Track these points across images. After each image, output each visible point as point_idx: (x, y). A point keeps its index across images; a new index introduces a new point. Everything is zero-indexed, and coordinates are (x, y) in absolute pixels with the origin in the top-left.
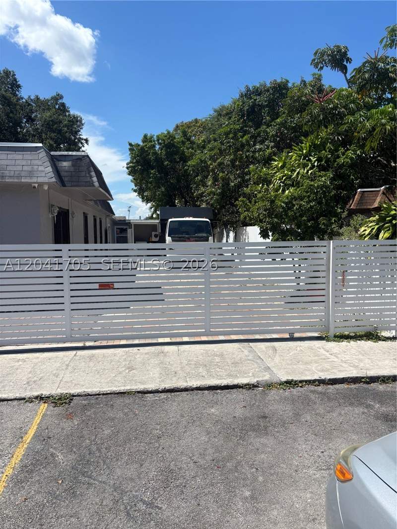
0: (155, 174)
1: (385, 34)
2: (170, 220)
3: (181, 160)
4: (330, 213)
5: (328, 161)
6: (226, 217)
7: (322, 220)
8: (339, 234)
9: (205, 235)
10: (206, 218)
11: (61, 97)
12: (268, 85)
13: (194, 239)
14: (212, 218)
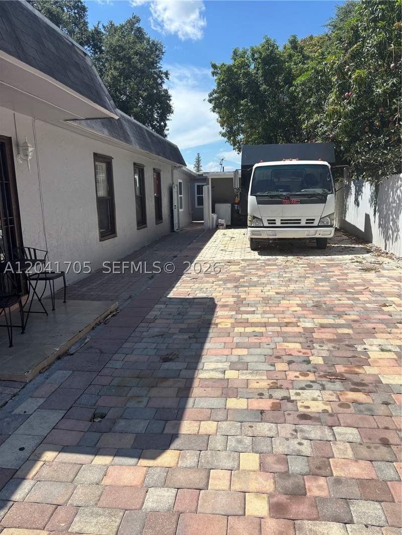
0: (247, 105)
2: (256, 165)
3: (286, 83)
6: (362, 155)
9: (319, 191)
10: (322, 160)
11: (138, 21)
13: (298, 199)
14: (334, 161)
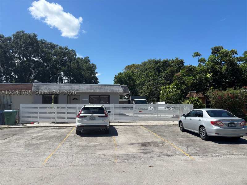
1: (193, 54)
4: (180, 99)
5: (179, 88)
7: (178, 100)
8: (182, 103)
10: (145, 99)
12: (162, 60)
14: (147, 99)
